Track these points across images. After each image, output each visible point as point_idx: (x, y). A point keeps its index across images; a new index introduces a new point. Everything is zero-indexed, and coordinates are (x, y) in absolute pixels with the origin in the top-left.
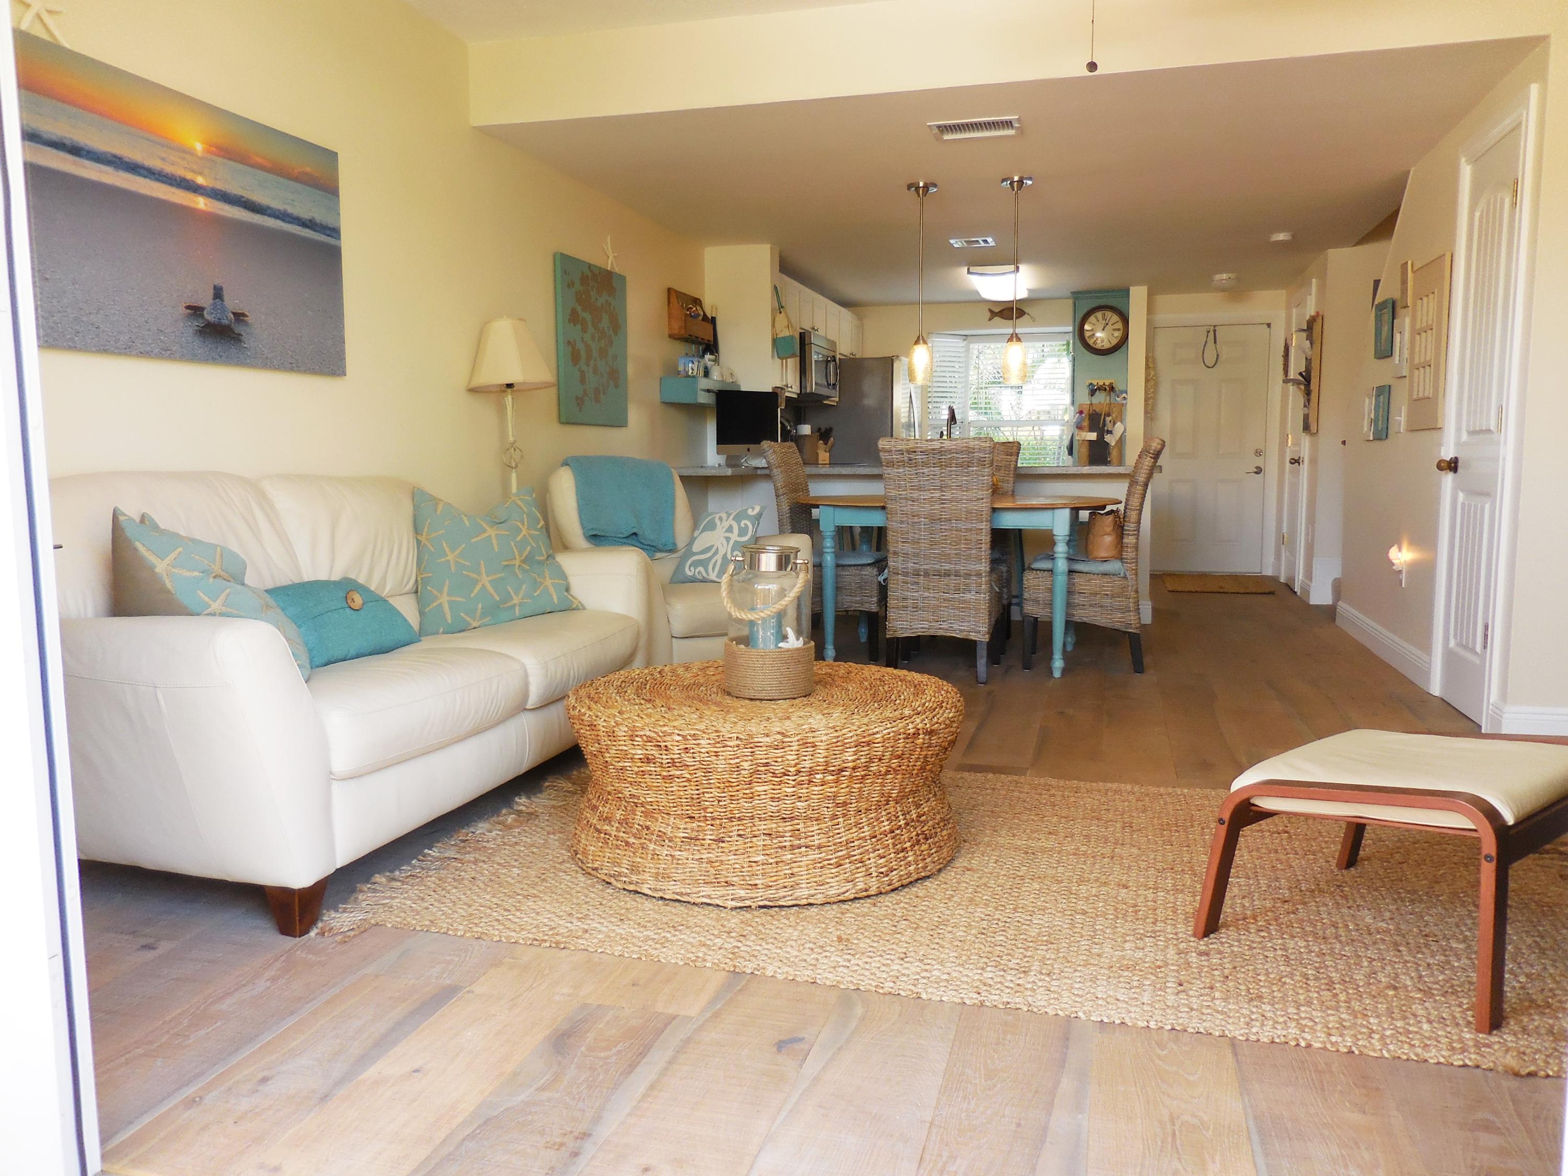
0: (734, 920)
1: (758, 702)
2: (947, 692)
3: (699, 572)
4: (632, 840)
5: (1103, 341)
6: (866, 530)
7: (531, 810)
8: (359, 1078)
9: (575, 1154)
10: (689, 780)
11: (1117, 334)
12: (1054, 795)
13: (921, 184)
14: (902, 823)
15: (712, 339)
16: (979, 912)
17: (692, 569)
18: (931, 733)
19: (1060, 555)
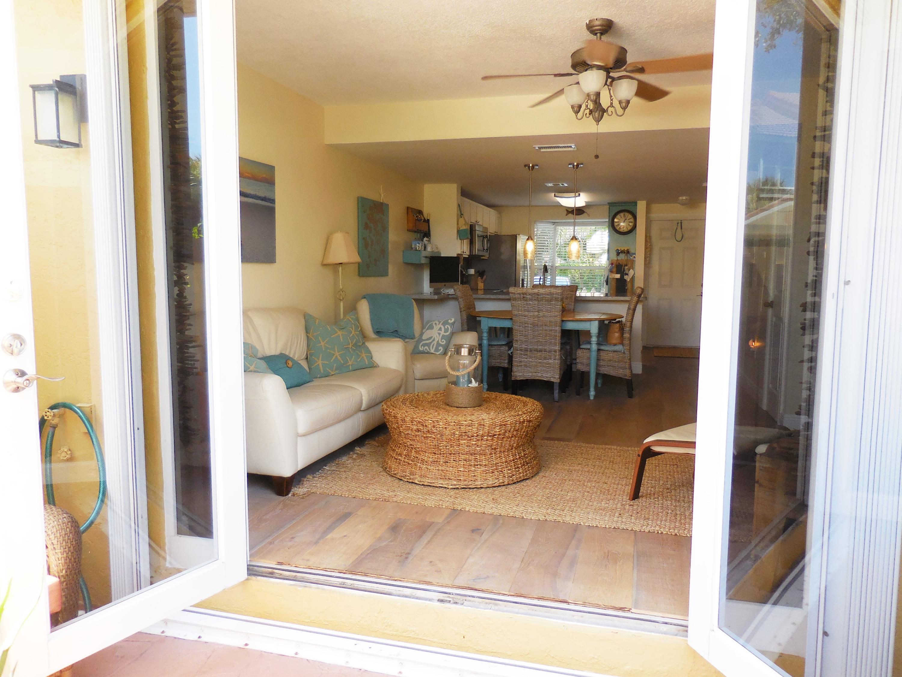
0: (452, 493)
1: (460, 408)
2: (537, 405)
3: (426, 349)
4: (410, 462)
5: (623, 228)
6: (503, 329)
7: (362, 453)
8: (327, 537)
9: (407, 558)
10: (434, 438)
11: (631, 224)
12: (583, 450)
13: (531, 165)
14: (518, 457)
15: (427, 231)
16: (547, 491)
17: (422, 347)
18: (529, 421)
19: (594, 342)
